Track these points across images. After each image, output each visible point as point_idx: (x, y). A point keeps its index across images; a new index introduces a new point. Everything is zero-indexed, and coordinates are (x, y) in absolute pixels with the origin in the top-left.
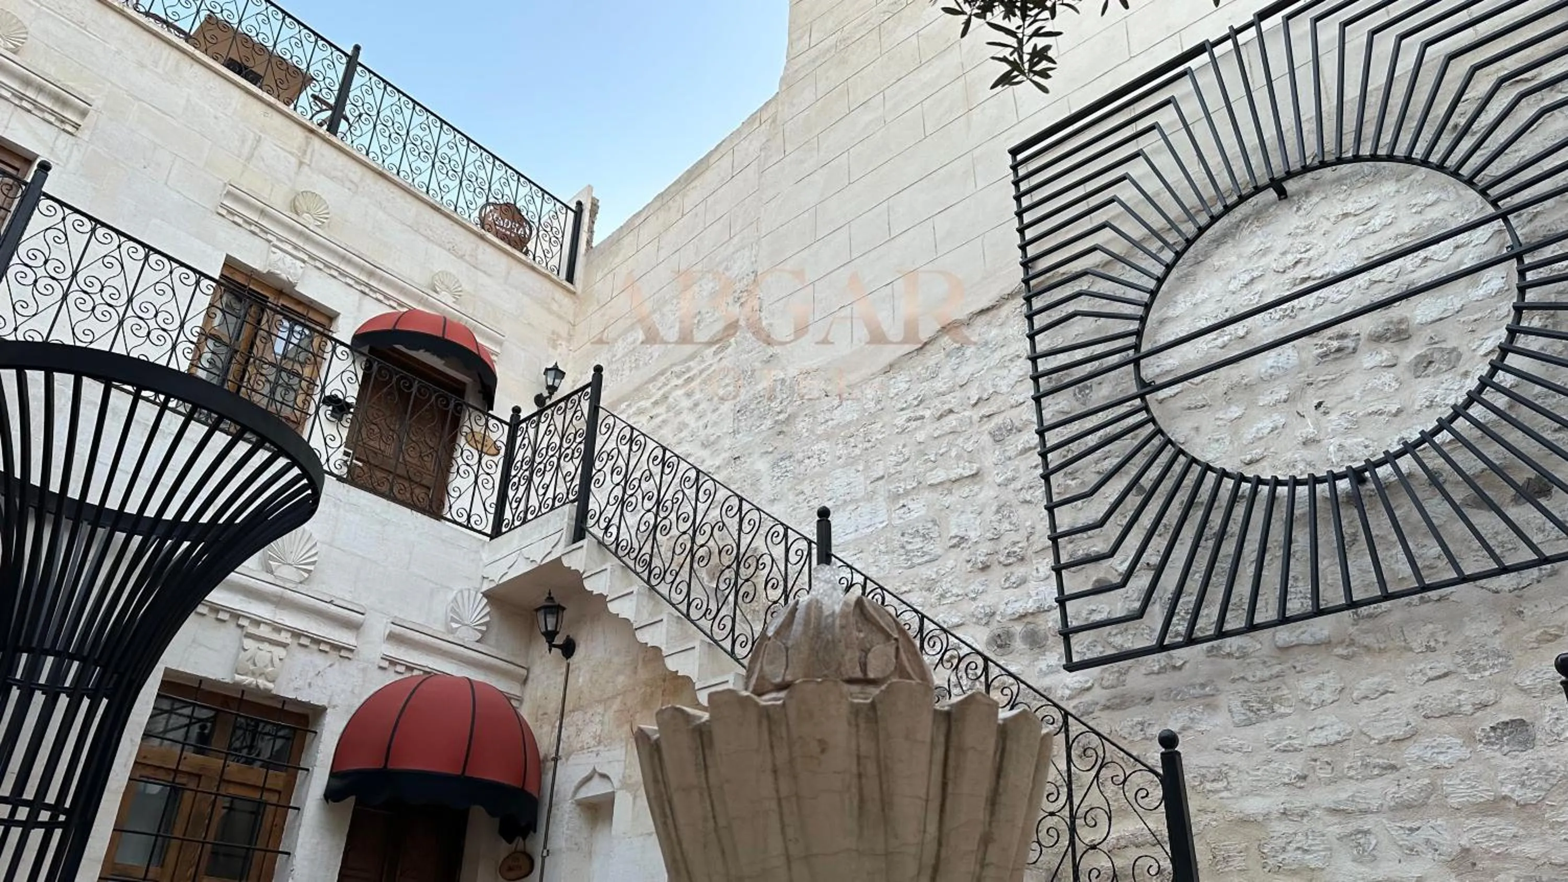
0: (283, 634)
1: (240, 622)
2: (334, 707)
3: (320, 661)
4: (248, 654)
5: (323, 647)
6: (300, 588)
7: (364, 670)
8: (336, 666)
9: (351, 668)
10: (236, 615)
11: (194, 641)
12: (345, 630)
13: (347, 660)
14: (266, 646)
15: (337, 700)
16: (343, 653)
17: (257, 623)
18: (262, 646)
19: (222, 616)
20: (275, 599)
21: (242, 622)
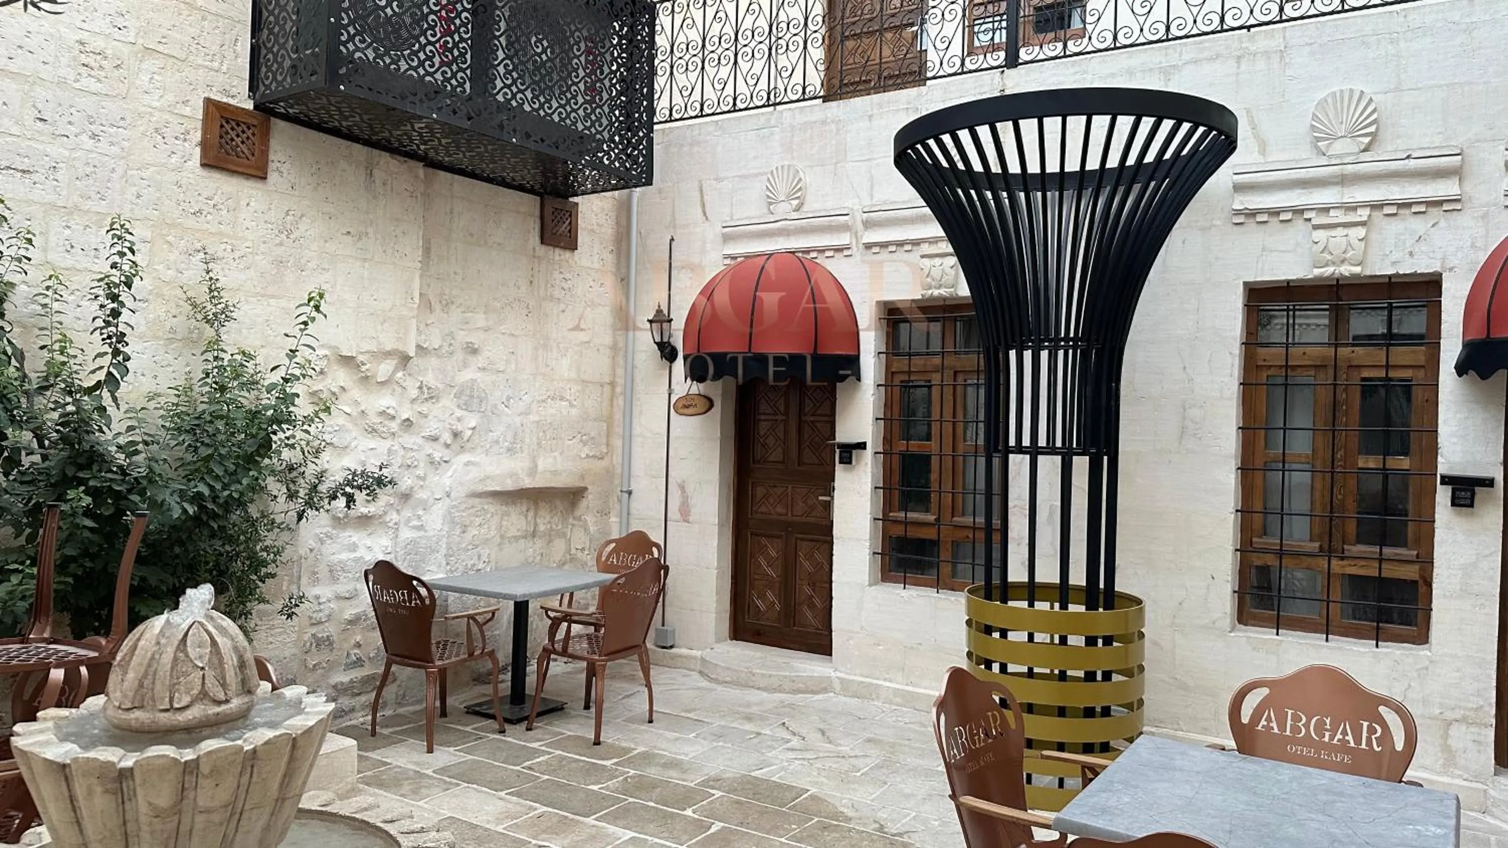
0: (1332, 213)
1: (1305, 217)
2: (1451, 269)
3: (1418, 225)
4: (1321, 246)
5: (1415, 209)
6: (1366, 156)
7: (1485, 216)
8: (1442, 224)
9: (1464, 220)
10: (1298, 211)
11: (1263, 250)
12: (1440, 180)
13: (1455, 213)
14: (1340, 231)
15: (1453, 261)
16: (1446, 207)
17: (1325, 210)
18: (1333, 232)
19: (1283, 217)
20: (1337, 180)
21: (1307, 215)
